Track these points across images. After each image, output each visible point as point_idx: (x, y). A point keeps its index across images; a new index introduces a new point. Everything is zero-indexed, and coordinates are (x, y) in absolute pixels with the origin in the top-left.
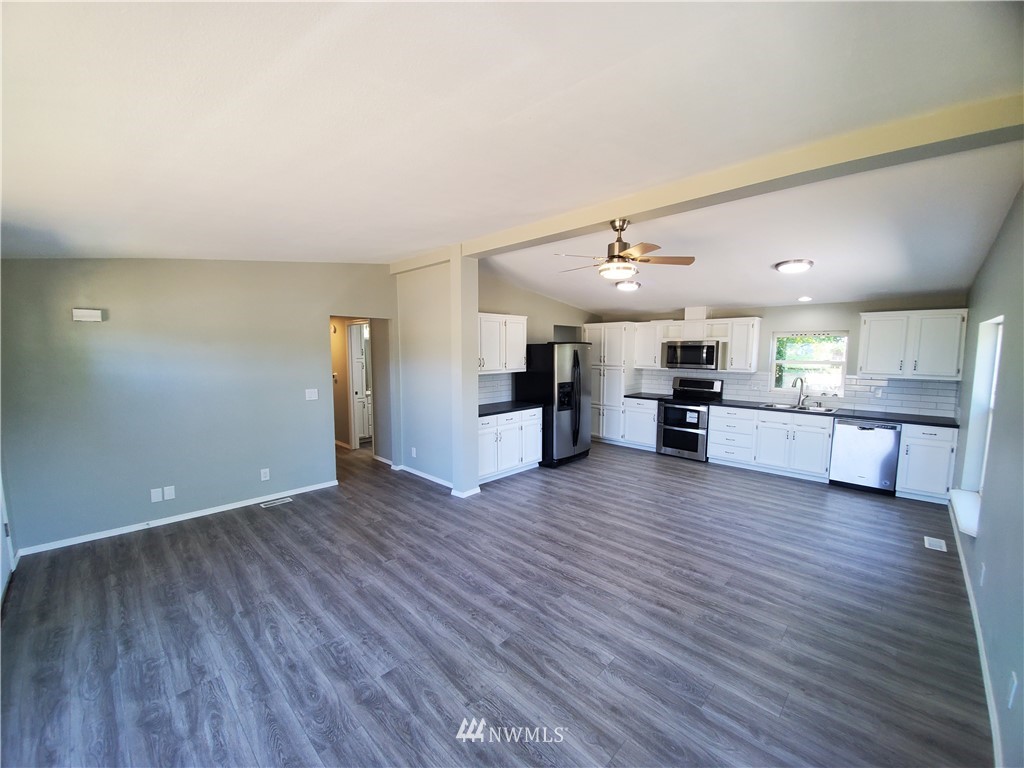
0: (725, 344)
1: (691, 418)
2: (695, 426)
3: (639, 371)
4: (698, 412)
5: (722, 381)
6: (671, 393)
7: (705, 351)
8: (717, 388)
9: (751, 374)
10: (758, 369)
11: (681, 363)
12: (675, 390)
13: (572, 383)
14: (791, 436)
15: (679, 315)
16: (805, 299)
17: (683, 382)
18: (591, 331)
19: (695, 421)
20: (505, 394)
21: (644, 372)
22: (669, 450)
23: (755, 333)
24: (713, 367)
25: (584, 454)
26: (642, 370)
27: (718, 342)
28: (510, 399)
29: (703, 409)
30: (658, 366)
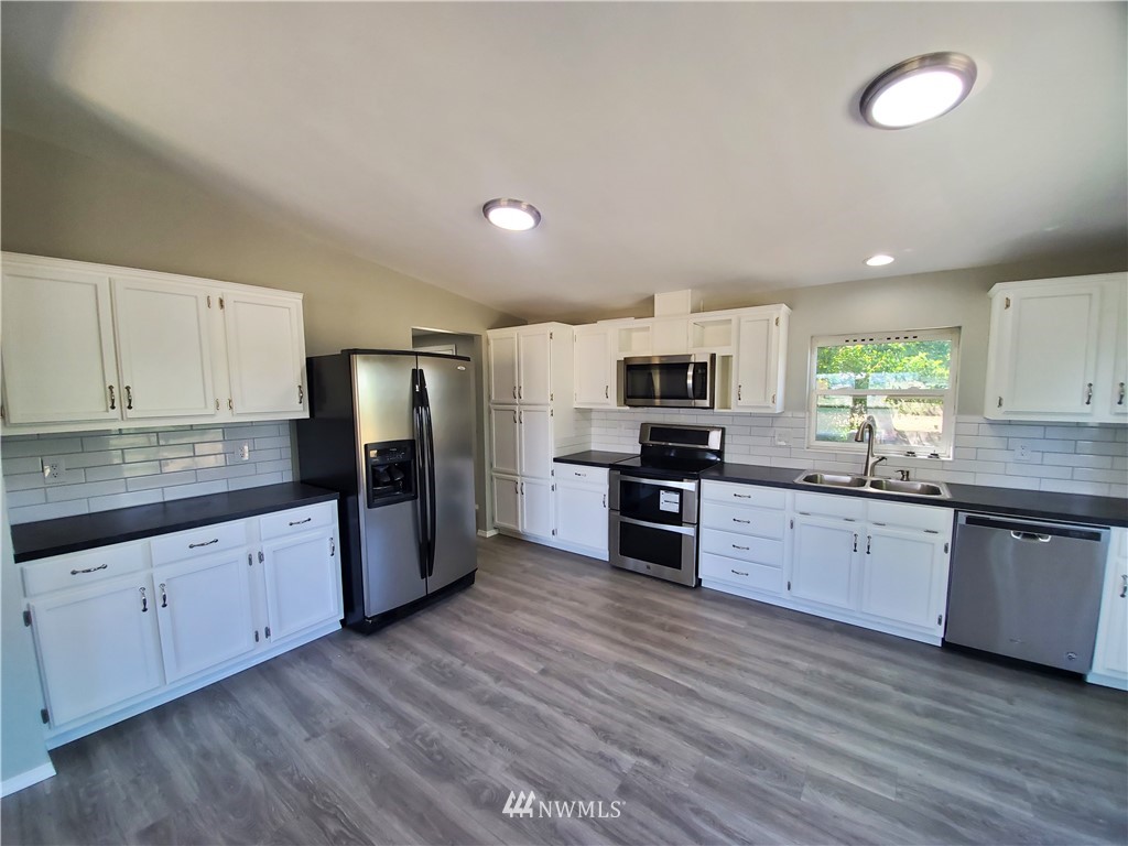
0: (726, 359)
1: (668, 503)
2: (676, 519)
3: (584, 414)
4: (680, 491)
5: (723, 430)
6: (638, 451)
7: (690, 373)
8: (714, 441)
9: (774, 417)
10: (787, 407)
11: (662, 397)
12: (644, 447)
13: (411, 443)
14: (861, 546)
15: (645, 308)
16: (880, 261)
17: (655, 432)
18: (499, 342)
19: (675, 509)
20: (275, 467)
21: (594, 415)
22: (631, 563)
23: (780, 335)
24: (707, 403)
25: (465, 582)
26: (591, 410)
27: (713, 357)
28: (288, 477)
29: (688, 486)
30: (612, 402)
